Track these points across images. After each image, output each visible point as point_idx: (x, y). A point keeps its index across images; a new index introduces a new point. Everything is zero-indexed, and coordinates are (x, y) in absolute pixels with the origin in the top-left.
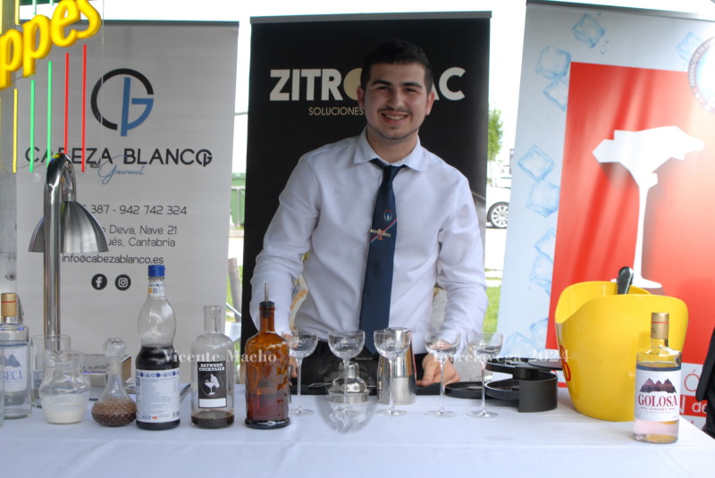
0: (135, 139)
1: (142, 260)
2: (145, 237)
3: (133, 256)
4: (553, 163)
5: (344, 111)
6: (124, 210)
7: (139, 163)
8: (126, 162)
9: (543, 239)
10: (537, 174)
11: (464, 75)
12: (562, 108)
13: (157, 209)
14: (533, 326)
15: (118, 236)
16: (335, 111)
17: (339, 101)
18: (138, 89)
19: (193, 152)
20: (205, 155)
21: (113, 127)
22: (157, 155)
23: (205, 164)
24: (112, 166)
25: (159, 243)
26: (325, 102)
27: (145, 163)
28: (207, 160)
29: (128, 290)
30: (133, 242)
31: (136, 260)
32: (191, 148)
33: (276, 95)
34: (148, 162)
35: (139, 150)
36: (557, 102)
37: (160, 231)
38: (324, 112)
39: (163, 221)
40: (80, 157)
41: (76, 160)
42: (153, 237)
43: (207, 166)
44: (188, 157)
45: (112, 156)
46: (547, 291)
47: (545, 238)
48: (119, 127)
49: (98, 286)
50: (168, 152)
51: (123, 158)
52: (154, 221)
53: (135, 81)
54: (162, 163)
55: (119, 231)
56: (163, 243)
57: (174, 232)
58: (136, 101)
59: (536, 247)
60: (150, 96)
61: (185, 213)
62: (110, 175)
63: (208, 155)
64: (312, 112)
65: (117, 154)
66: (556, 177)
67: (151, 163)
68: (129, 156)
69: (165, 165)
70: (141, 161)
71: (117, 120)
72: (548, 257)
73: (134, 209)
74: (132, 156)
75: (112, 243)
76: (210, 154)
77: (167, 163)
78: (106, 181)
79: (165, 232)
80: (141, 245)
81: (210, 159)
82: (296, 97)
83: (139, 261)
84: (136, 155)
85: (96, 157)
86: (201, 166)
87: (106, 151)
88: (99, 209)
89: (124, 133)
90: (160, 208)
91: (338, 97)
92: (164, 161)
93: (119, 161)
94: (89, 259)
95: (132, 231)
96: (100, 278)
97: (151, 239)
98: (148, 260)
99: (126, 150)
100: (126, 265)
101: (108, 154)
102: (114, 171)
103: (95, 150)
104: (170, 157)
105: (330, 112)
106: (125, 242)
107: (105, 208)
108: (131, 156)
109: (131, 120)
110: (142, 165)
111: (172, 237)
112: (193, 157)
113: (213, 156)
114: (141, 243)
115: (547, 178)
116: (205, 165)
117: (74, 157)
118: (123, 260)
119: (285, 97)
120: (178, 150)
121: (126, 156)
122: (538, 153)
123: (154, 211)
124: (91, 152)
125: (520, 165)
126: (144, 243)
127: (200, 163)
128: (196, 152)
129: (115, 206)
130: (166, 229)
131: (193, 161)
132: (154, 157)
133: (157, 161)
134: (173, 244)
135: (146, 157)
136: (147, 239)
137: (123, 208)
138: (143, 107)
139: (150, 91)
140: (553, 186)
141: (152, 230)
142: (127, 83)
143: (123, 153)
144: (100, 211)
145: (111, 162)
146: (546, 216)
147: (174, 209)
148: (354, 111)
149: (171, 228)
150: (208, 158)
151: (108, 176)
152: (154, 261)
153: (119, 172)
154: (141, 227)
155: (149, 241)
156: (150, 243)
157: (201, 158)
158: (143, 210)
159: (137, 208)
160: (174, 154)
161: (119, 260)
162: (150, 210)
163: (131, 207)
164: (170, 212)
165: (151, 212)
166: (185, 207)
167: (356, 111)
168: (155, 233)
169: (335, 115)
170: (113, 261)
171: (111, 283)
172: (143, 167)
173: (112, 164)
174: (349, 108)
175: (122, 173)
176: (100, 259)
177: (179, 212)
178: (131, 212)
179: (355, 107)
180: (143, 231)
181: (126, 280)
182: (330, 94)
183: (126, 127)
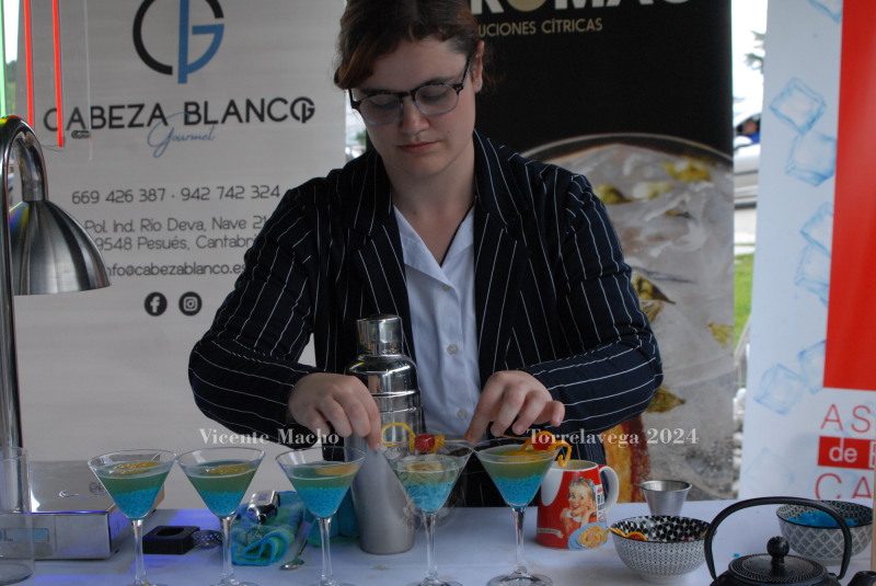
0: (197, 88)
1: (217, 270)
2: (219, 234)
3: (203, 265)
4: (823, 104)
5: (505, 29)
6: (188, 195)
7: (207, 122)
8: (187, 122)
9: (813, 219)
10: (800, 121)
12: (835, 18)
13: (236, 191)
14: (802, 353)
15: (180, 235)
17: (498, 15)
19: (285, 102)
20: (304, 106)
21: (167, 70)
22: (232, 110)
23: (305, 119)
24: (167, 130)
25: (241, 243)
27: (215, 122)
28: (308, 113)
29: (198, 315)
30: (203, 242)
31: (208, 270)
32: (282, 96)
34: (220, 120)
35: (206, 104)
36: (826, 9)
37: (241, 224)
39: (245, 209)
40: (120, 118)
41: (115, 123)
42: (231, 233)
43: (308, 122)
44: (279, 110)
45: (166, 114)
46: (822, 299)
47: (815, 219)
48: (176, 70)
49: (155, 310)
50: (249, 104)
51: (182, 117)
52: (231, 210)
54: (240, 120)
55: (181, 226)
56: (246, 242)
58: (199, 30)
59: (803, 233)
60: (219, 21)
61: (278, 195)
62: (165, 144)
63: (308, 106)
65: (174, 111)
66: (830, 124)
67: (224, 121)
68: (192, 113)
69: (245, 124)
70: (209, 119)
72: (822, 247)
73: (202, 192)
74: (196, 112)
75: (172, 245)
76: (311, 103)
77: (248, 120)
78: (160, 151)
79: (249, 225)
80: (215, 246)
81: (312, 111)
83: (212, 270)
84: (202, 111)
85: (144, 117)
86: (299, 123)
87: (158, 107)
88: (149, 196)
89: (183, 79)
90: (240, 190)
91: (496, 8)
92: (243, 117)
93: (177, 121)
94: (139, 271)
95: (200, 226)
96: (156, 299)
97: (229, 237)
98: (225, 269)
99: (187, 104)
100: (194, 277)
101: (161, 112)
102: (170, 136)
103: (141, 107)
104: (251, 111)
105: (485, 31)
106: (191, 242)
107: (159, 194)
108: (194, 113)
109: (192, 59)
110: (211, 126)
112: (286, 110)
113: (317, 106)
114: (214, 244)
115: (816, 127)
116: (304, 121)
117: (112, 118)
118: (189, 270)
120: (263, 101)
121: (187, 113)
122: (801, 90)
123: (231, 194)
124: (135, 110)
125: (773, 110)
126: (219, 243)
127: (297, 118)
128: (290, 101)
129: (174, 188)
130: (250, 221)
131: (285, 117)
132: (228, 113)
133: (232, 119)
135: (216, 112)
136: (223, 238)
137: (186, 192)
138: (209, 39)
139: (218, 13)
140: (828, 139)
141: (229, 223)
142: (184, 4)
143: (183, 110)
144: (152, 197)
145: (166, 124)
146: (816, 185)
147: (261, 190)
148: (521, 29)
149: (258, 220)
150: (310, 110)
151: (162, 144)
152: (234, 269)
153: (178, 139)
154: (214, 219)
155: (226, 239)
156: (228, 242)
157: (298, 110)
158: (215, 193)
159: (206, 191)
160: (258, 106)
161: (183, 270)
162: (225, 193)
163: (198, 190)
164: (256, 195)
165: (227, 195)
166: (277, 187)
167: (524, 28)
168: (234, 227)
169: (493, 35)
170: (170, 270)
171: (173, 304)
172: (213, 129)
173: (166, 127)
174: (514, 24)
175: (183, 139)
176: (155, 271)
177: (268, 194)
178: (198, 197)
179: (522, 22)
180: (216, 225)
181: (195, 299)
182: (485, 6)
183: (186, 70)
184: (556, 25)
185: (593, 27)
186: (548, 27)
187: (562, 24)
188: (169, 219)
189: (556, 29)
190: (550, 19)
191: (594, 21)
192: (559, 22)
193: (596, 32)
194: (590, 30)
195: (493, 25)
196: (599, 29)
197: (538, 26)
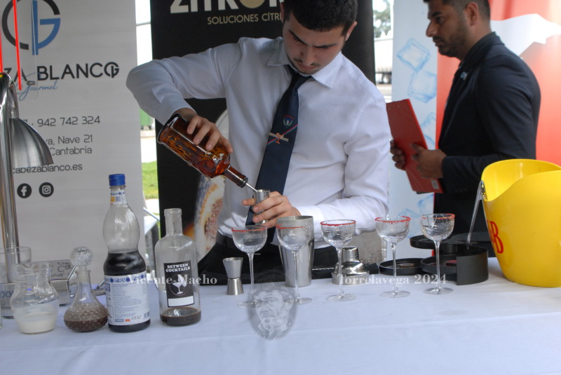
0: (46, 57)
1: (62, 168)
2: (62, 146)
3: (54, 166)
5: (240, 19)
6: (42, 123)
7: (52, 78)
8: (39, 79)
13: (72, 120)
14: (420, 202)
16: (232, 19)
17: (235, 10)
19: (101, 65)
20: (112, 67)
21: (25, 47)
22: (68, 71)
23: (113, 75)
25: (77, 151)
26: (222, 11)
27: (58, 78)
28: (115, 72)
29: (52, 196)
30: (53, 152)
31: (57, 168)
32: (99, 62)
33: (177, 8)
34: (60, 77)
35: (51, 67)
37: (77, 140)
38: (222, 21)
39: (79, 131)
42: (71, 146)
43: (115, 77)
44: (97, 70)
45: (26, 74)
48: (30, 47)
49: (24, 195)
50: (78, 67)
51: (36, 75)
52: (70, 132)
53: (42, 3)
54: (73, 77)
56: (80, 151)
57: (90, 140)
58: (44, 22)
60: (57, 17)
61: (99, 122)
62: (26, 92)
63: (115, 67)
64: (210, 21)
65: (31, 72)
67: (62, 78)
68: (42, 73)
69: (76, 79)
70: (53, 76)
71: (28, 41)
73: (50, 121)
74: (45, 72)
76: (117, 66)
77: (78, 77)
78: (23, 97)
79: (82, 140)
80: (60, 154)
81: (117, 70)
82: (194, 8)
83: (59, 169)
84: (48, 72)
86: (110, 77)
89: (35, 52)
90: (75, 119)
92: (75, 75)
93: (33, 78)
95: (51, 142)
96: (25, 187)
97: (69, 148)
98: (67, 168)
99: (39, 68)
100: (48, 173)
101: (23, 72)
102: (29, 87)
103: (10, 70)
104: (80, 71)
105: (227, 20)
108: (44, 73)
110: (54, 81)
111: (89, 145)
112: (101, 70)
113: (120, 67)
116: (113, 77)
118: (45, 169)
119: (185, 9)
120: (87, 65)
121: (39, 73)
123: (69, 122)
126: (63, 152)
127: (109, 75)
128: (104, 65)
129: (33, 119)
130: (82, 138)
131: (101, 74)
132: (65, 73)
133: (68, 76)
134: (90, 151)
135: (57, 72)
136: (65, 149)
137: (40, 122)
138: (51, 27)
139: (56, 11)
141: (69, 140)
142: (34, 6)
143: (36, 71)
145: (26, 80)
147: (88, 119)
148: (250, 18)
149: (87, 137)
150: (116, 69)
151: (23, 93)
152: (73, 168)
153: (34, 89)
154: (59, 137)
155: (67, 149)
156: (69, 151)
157: (109, 70)
158: (59, 122)
159: (53, 121)
160: (84, 69)
161: (42, 170)
162: (65, 121)
163: (48, 120)
164: (85, 122)
165: (67, 123)
166: (98, 117)
167: (251, 18)
168: (72, 142)
169: (232, 22)
170: (36, 170)
171: (35, 190)
172: (56, 82)
174: (245, 16)
175: (37, 89)
176: (23, 170)
177: (93, 122)
178: (48, 125)
179: (250, 14)
180: (60, 141)
181: (49, 187)
182: (227, 4)
184: (270, 16)
186: (266, 17)
187: (274, 16)
189: (271, 18)
190: (267, 13)
192: (272, 14)
195: (232, 16)
197: (260, 17)
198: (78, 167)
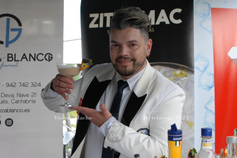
0: (13, 49)
1: (18, 111)
2: (20, 99)
3: (14, 109)
6: (8, 85)
7: (15, 61)
8: (8, 60)
11: (181, 12)
13: (25, 84)
15: (5, 99)
18: (14, 24)
19: (43, 55)
20: (49, 56)
21: (2, 43)
22: (24, 57)
23: (49, 60)
25: (27, 102)
27: (19, 61)
28: (50, 58)
29: (12, 126)
30: (13, 101)
31: (15, 111)
32: (42, 53)
34: (20, 60)
35: (15, 54)
37: (27, 95)
39: (29, 90)
42: (24, 99)
43: (50, 61)
44: (41, 57)
45: (1, 57)
48: (5, 43)
50: (30, 55)
51: (7, 58)
53: (12, 19)
54: (27, 60)
55: (5, 96)
56: (29, 101)
57: (35, 96)
58: (13, 30)
60: (20, 27)
61: (40, 86)
62: (1, 67)
63: (50, 56)
65: (4, 57)
67: (21, 60)
68: (10, 57)
69: (29, 62)
70: (16, 60)
71: (4, 39)
73: (13, 84)
74: (12, 57)
75: (2, 102)
76: (52, 55)
77: (30, 60)
79: (30, 96)
81: (52, 58)
83: (17, 111)
84: (14, 57)
86: (48, 62)
89: (7, 46)
90: (27, 84)
92: (28, 59)
93: (5, 60)
95: (13, 96)
97: (23, 100)
98: (21, 111)
99: (8, 54)
100: (10, 113)
102: (2, 65)
104: (31, 57)
106: (9, 101)
108: (11, 57)
110: (17, 62)
111: (34, 99)
112: (43, 57)
113: (53, 56)
114: (17, 102)
116: (49, 61)
118: (8, 111)
120: (35, 54)
121: (8, 57)
123: (24, 85)
126: (19, 102)
127: (47, 60)
128: (45, 54)
129: (4, 83)
130: (30, 95)
131: (43, 60)
132: (23, 58)
133: (24, 60)
134: (34, 102)
135: (19, 57)
136: (21, 100)
137: (8, 84)
139: (20, 24)
141: (23, 95)
142: (8, 21)
143: (7, 56)
145: (1, 61)
147: (34, 84)
149: (33, 94)
150: (51, 57)
152: (25, 111)
153: (5, 66)
154: (17, 93)
155: (22, 100)
156: (22, 101)
157: (47, 57)
158: (18, 85)
159: (15, 84)
160: (33, 56)
161: (7, 111)
162: (21, 85)
163: (12, 83)
164: (32, 85)
165: (22, 86)
166: (40, 83)
168: (25, 96)
170: (4, 111)
171: (3, 123)
172: (17, 63)
173: (1, 62)
175: (7, 66)
177: (37, 85)
178: (12, 86)
180: (18, 96)
181: (11, 121)
183: (8, 43)
185: (151, 31)
188: (2, 93)
191: (151, 29)
193: (152, 32)
194: (150, 32)
196: (153, 31)
198: (27, 111)
